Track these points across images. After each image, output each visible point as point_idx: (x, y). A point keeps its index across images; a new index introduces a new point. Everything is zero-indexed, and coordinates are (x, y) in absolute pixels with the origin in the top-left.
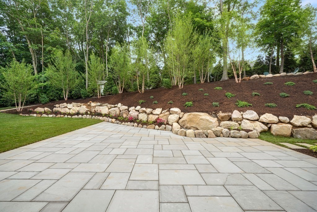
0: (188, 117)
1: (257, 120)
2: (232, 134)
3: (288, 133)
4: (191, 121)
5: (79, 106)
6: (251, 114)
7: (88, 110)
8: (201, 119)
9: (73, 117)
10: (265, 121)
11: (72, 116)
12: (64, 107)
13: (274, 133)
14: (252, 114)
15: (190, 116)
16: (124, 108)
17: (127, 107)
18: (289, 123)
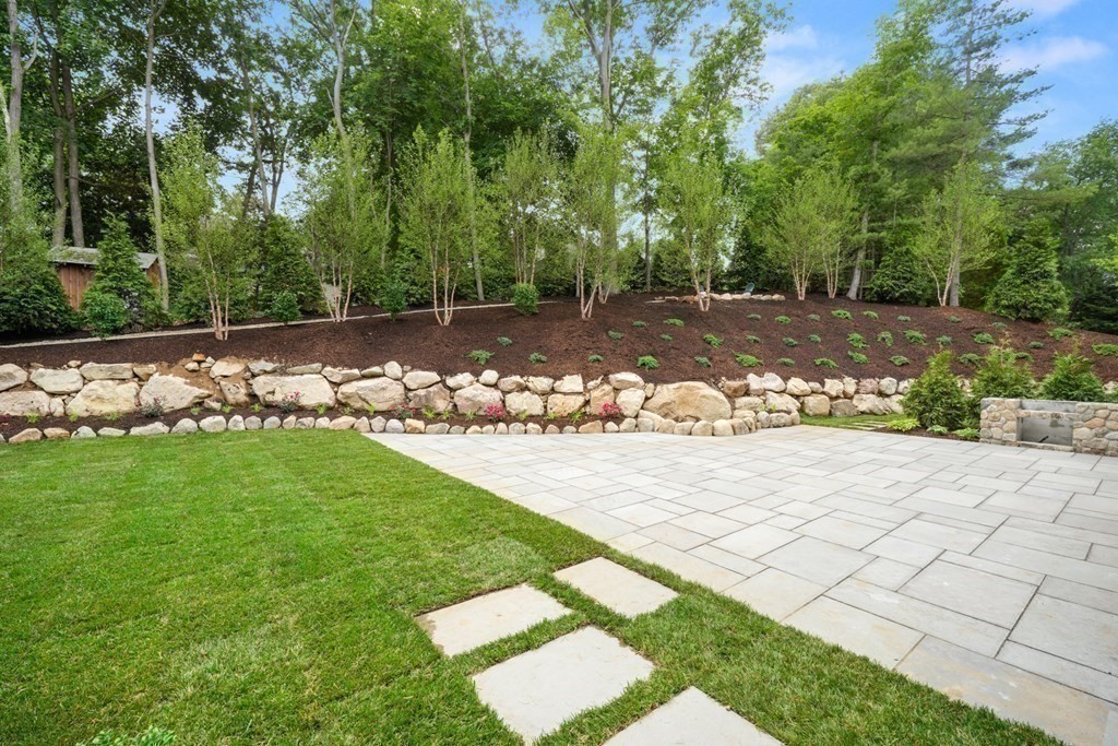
0: (677, 394)
1: (784, 392)
2: (775, 422)
3: (826, 410)
4: (684, 403)
5: (123, 380)
6: (772, 381)
7: (207, 392)
8: (704, 396)
9: (135, 431)
10: (796, 392)
11: (128, 429)
12: (11, 384)
13: (811, 413)
14: (775, 380)
15: (682, 391)
16: (426, 378)
17: (434, 376)
18: (823, 393)
